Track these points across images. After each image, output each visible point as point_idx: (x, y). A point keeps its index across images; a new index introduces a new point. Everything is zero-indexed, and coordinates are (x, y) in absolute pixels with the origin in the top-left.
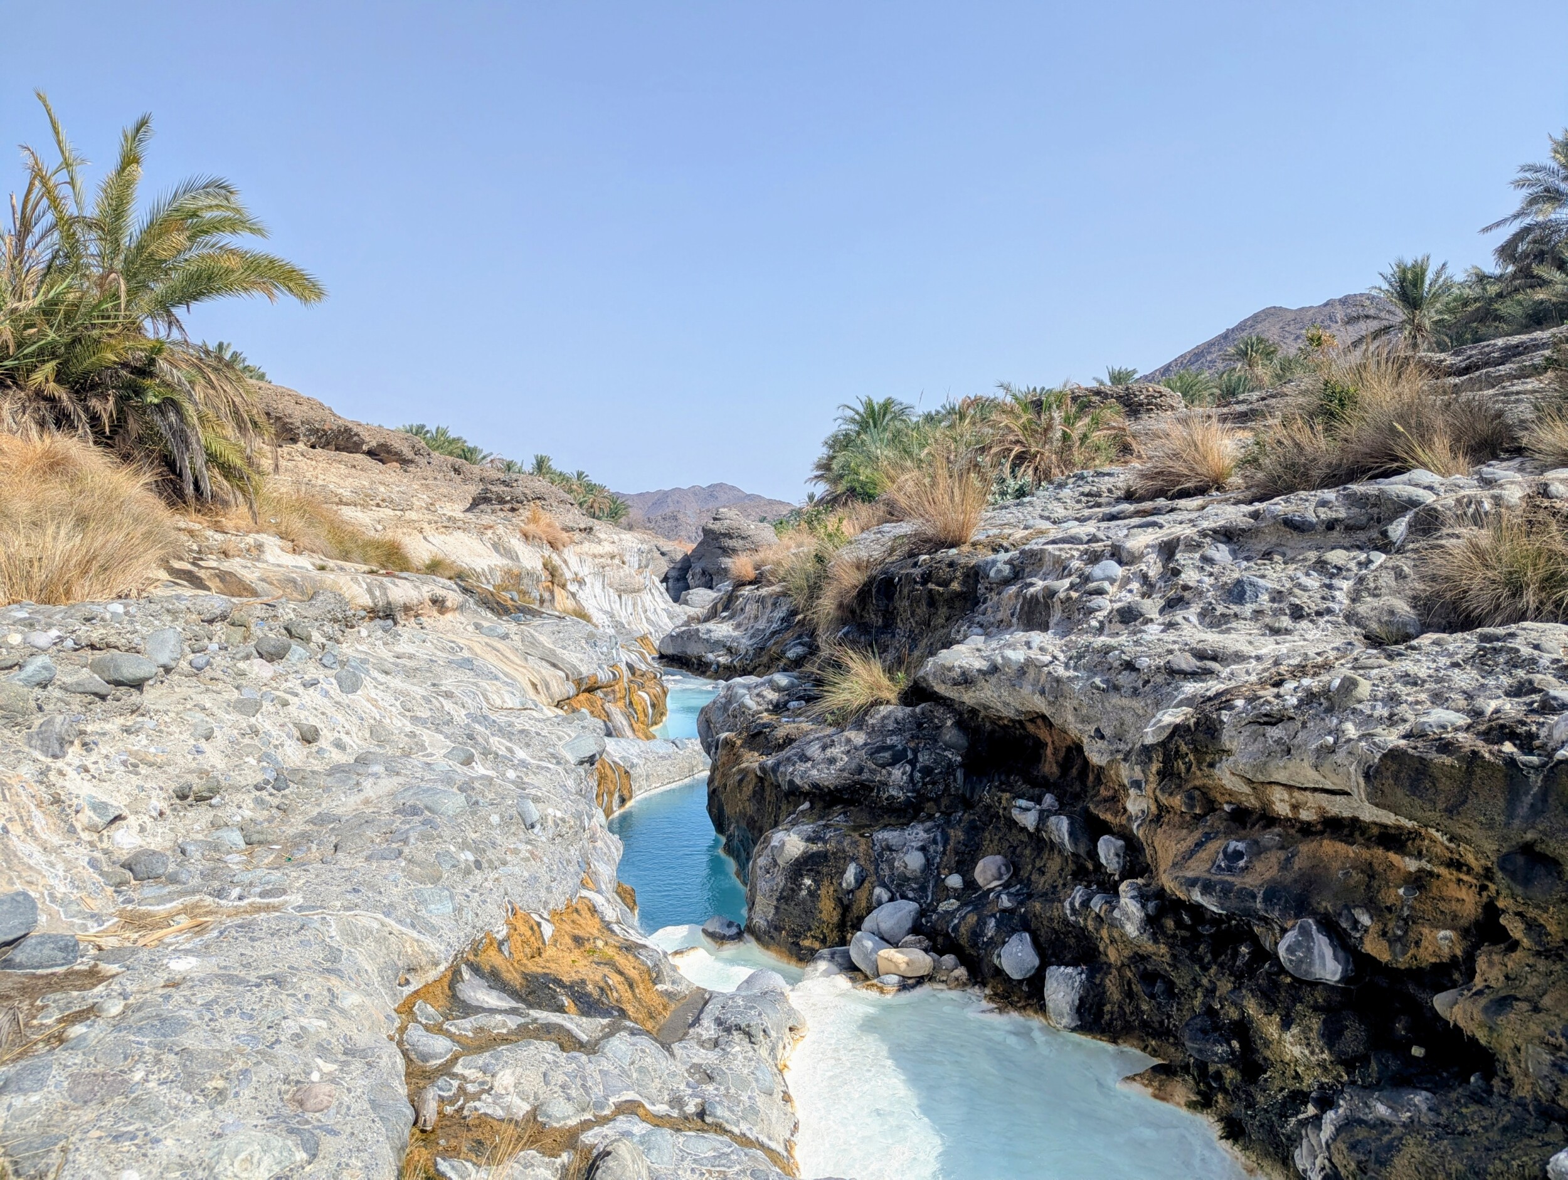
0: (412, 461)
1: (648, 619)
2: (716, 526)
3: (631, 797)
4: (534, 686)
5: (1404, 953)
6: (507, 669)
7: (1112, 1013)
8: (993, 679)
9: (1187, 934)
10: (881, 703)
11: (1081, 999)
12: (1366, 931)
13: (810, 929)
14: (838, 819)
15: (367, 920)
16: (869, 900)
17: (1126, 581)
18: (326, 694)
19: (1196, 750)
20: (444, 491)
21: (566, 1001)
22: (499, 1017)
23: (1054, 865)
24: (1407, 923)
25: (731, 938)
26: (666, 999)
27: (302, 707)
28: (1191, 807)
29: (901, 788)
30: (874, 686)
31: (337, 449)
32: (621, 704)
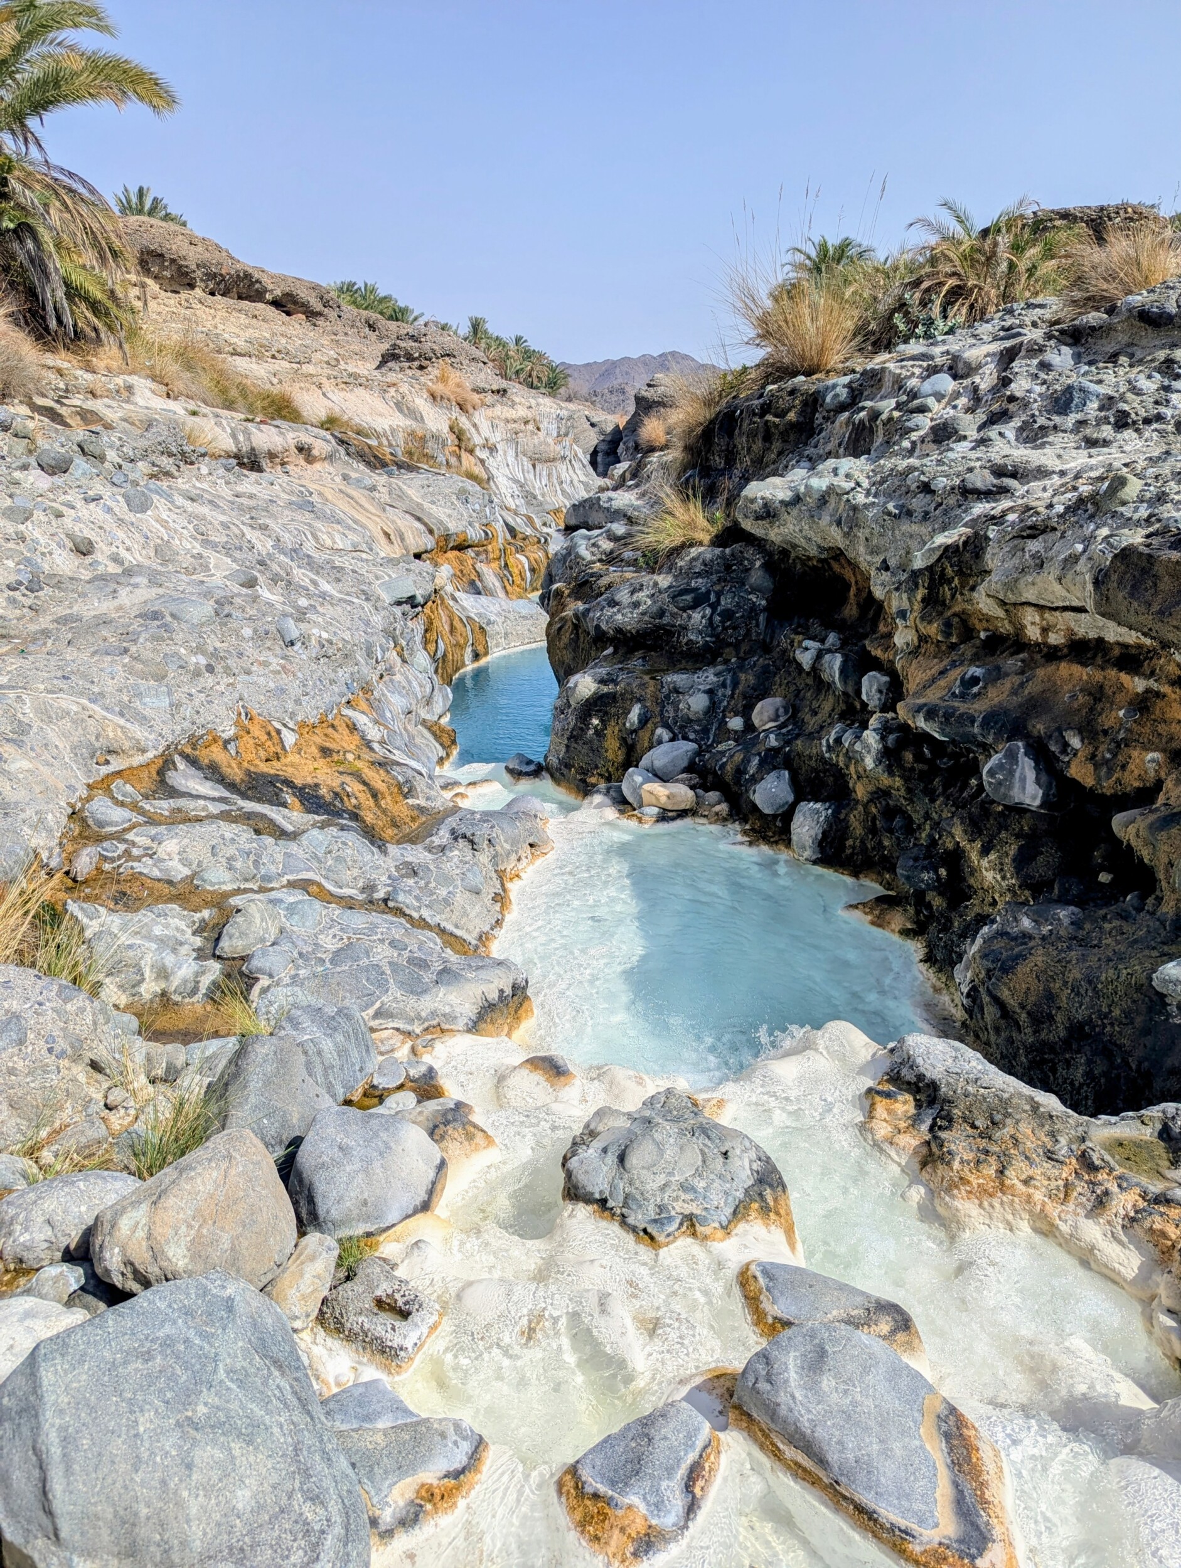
0: (320, 314)
1: (563, 491)
2: (649, 394)
3: (486, 654)
4: (387, 535)
5: (1109, 775)
6: (357, 516)
7: (854, 847)
8: (795, 512)
9: (925, 767)
10: (691, 545)
11: (824, 833)
12: (1075, 755)
13: (597, 767)
14: (636, 663)
15: (68, 702)
16: (650, 740)
17: (957, 395)
18: (109, 510)
19: (960, 573)
20: (355, 347)
21: (289, 799)
22: (202, 802)
23: (827, 706)
24: (1118, 746)
25: (527, 774)
26: (416, 813)
27: (78, 520)
28: (948, 635)
29: (700, 632)
30: (691, 525)
31: (240, 298)
32: (495, 565)
